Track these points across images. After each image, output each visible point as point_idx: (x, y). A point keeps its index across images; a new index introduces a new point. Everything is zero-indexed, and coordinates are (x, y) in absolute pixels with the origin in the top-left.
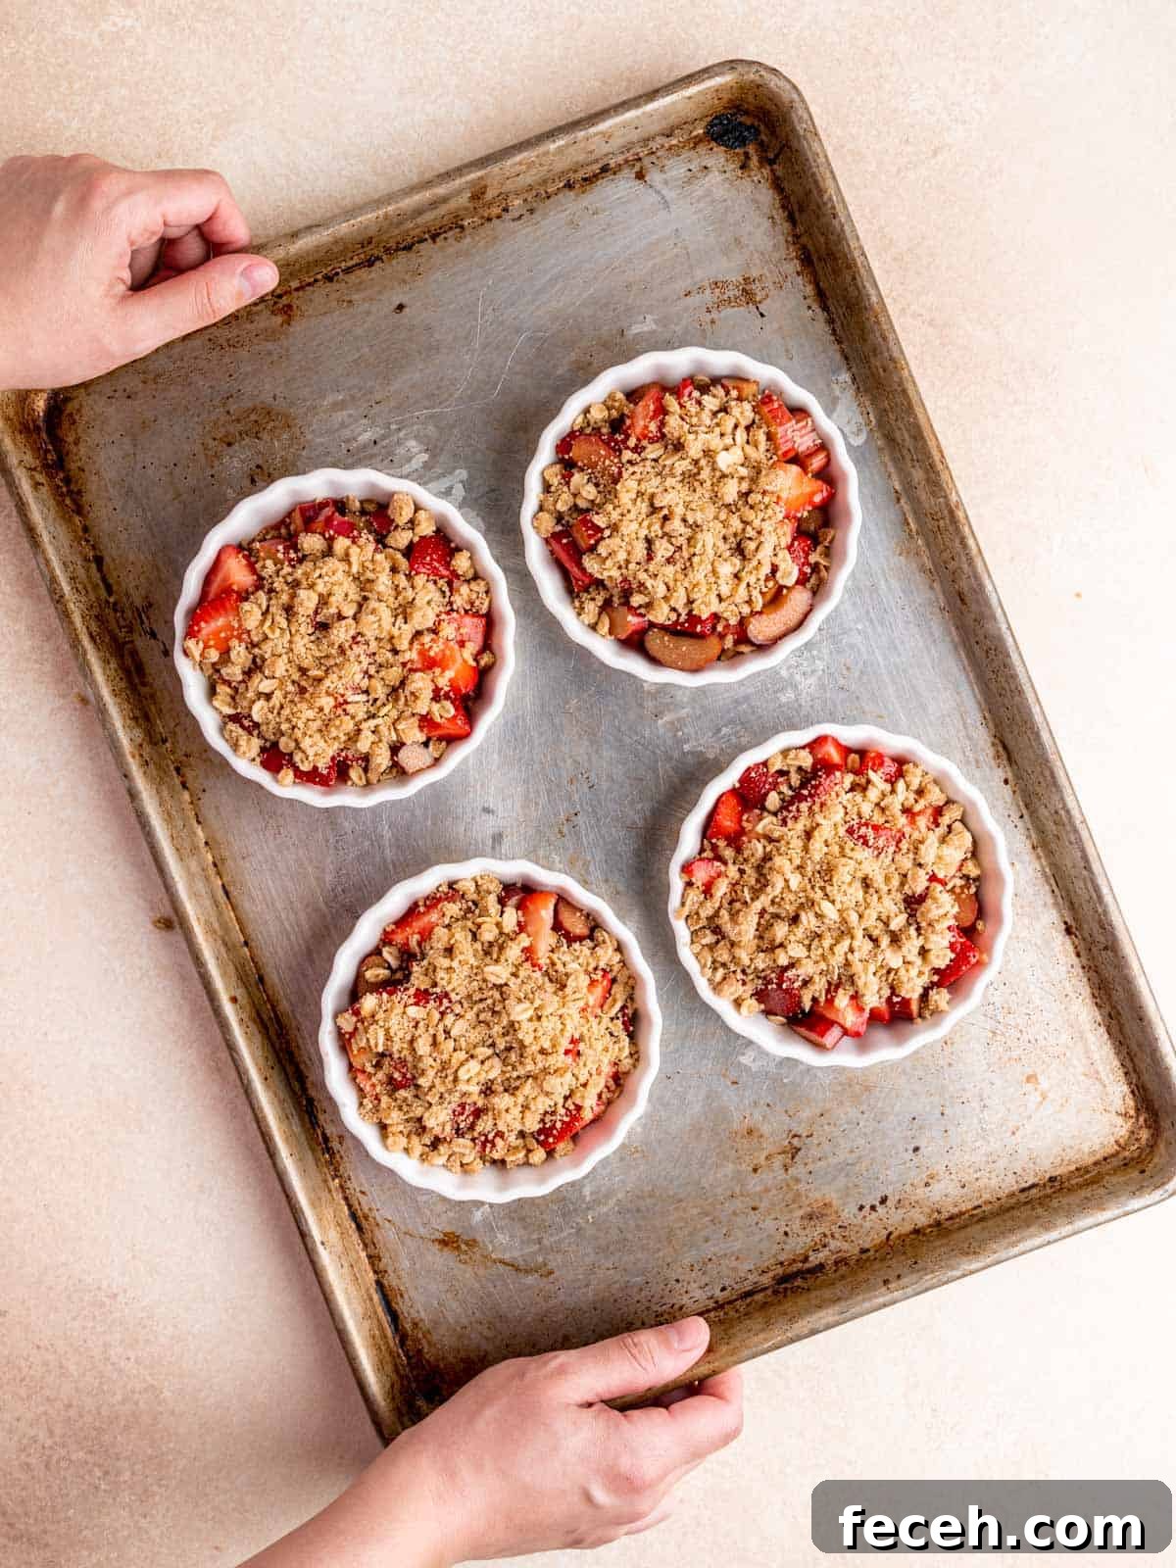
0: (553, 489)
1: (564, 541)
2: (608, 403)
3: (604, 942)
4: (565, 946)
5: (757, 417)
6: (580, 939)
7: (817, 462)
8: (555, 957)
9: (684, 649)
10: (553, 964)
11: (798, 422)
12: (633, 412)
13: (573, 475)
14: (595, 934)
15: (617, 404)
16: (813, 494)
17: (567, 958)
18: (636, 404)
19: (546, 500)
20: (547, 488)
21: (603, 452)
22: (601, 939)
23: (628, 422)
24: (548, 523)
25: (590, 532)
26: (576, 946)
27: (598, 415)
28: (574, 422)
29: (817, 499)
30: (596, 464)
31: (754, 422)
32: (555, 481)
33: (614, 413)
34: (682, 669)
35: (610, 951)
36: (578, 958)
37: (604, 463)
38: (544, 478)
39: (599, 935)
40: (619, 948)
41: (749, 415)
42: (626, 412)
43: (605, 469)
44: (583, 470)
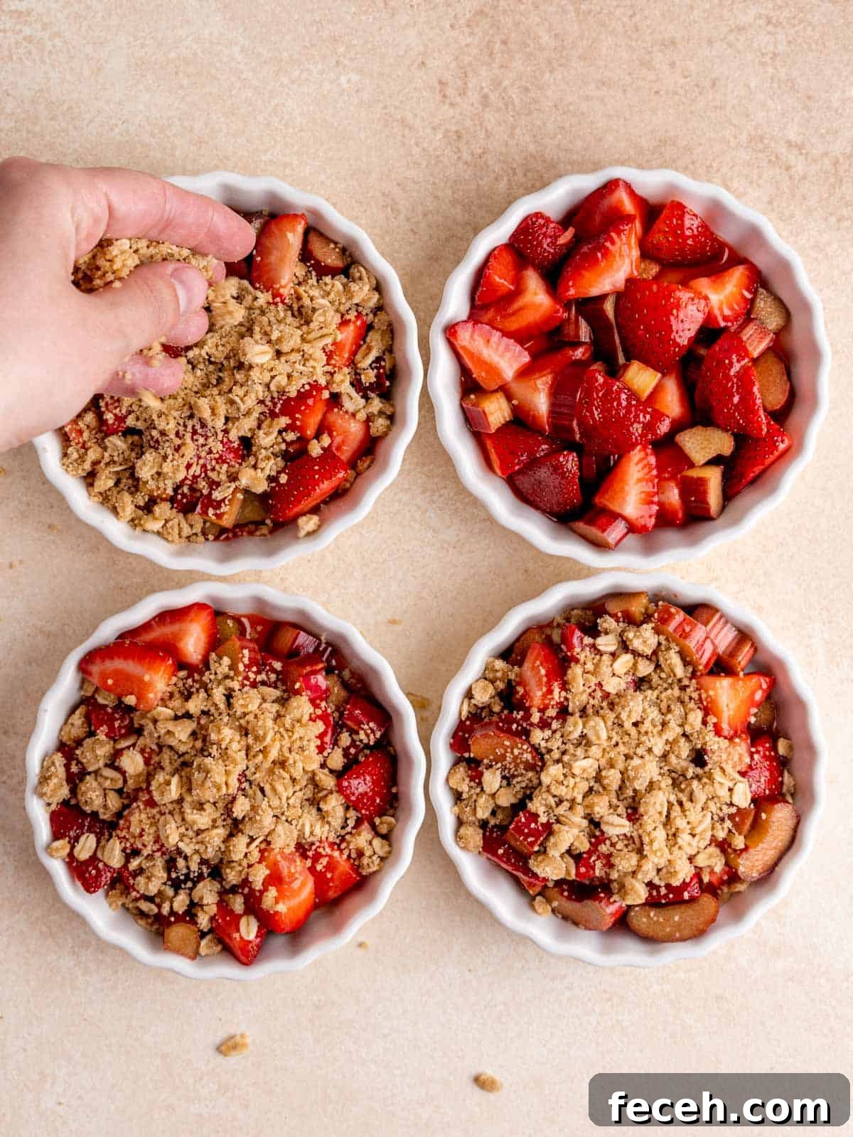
0: (465, 796)
1: (501, 851)
2: (487, 676)
3: (360, 278)
4: (314, 279)
5: (662, 638)
6: (333, 272)
7: (743, 658)
8: (301, 290)
9: (677, 918)
10: (299, 298)
11: (706, 624)
12: (519, 675)
13: (482, 774)
14: (351, 270)
15: (499, 675)
16: (753, 693)
17: (315, 292)
18: (520, 664)
19: (462, 811)
20: (458, 797)
21: (507, 743)
22: (357, 275)
23: (521, 690)
24: (475, 836)
25: (530, 839)
26: (328, 279)
27: (483, 696)
28: (460, 714)
29: (759, 696)
30: (503, 757)
31: (659, 644)
32: (464, 788)
33: (501, 685)
34: (682, 939)
35: (367, 288)
36: (329, 294)
37: (512, 753)
38: (451, 789)
39: (355, 272)
40: (379, 288)
41: (653, 640)
42: (512, 676)
43: (516, 758)
44: (491, 766)
